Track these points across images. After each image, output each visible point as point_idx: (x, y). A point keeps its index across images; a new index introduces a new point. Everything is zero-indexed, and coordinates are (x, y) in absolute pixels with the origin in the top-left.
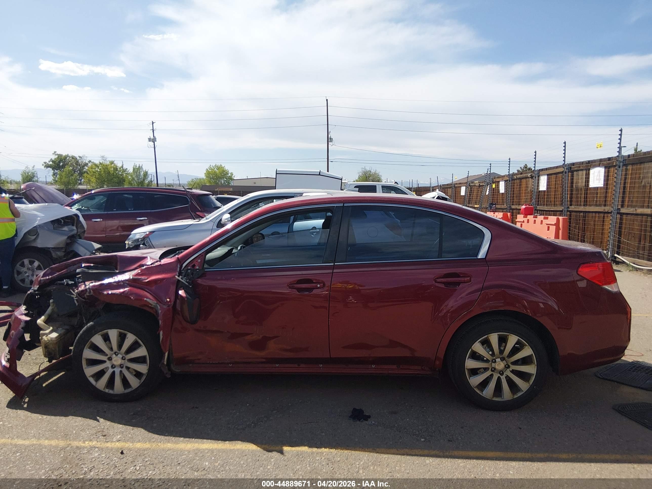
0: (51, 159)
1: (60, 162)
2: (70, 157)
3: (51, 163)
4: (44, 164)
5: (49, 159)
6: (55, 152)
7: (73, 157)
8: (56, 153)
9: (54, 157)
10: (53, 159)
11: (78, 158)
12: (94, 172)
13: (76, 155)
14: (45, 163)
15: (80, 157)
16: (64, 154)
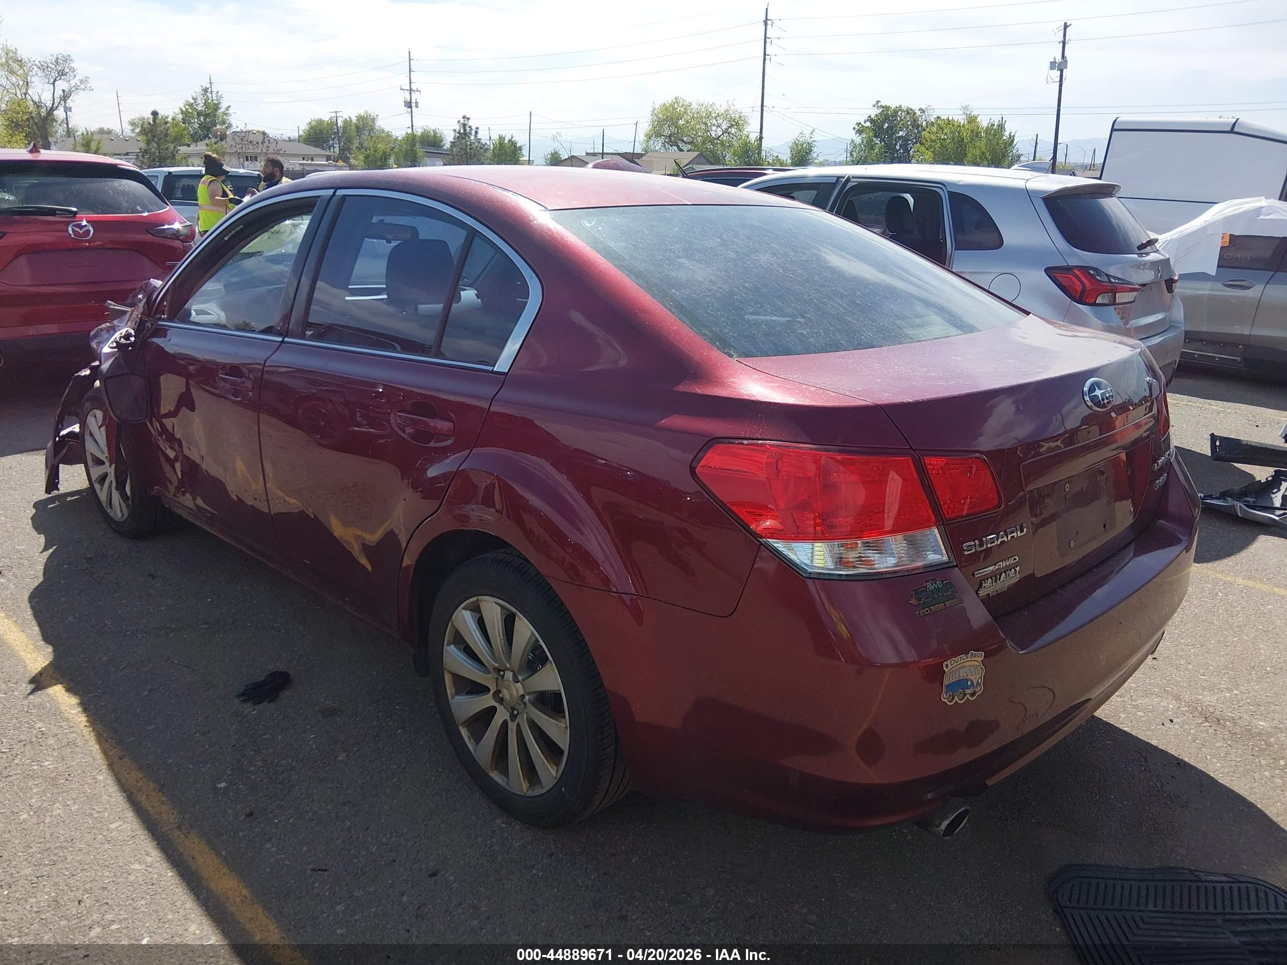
0: (870, 117)
1: (883, 123)
2: (902, 111)
3: (868, 124)
4: (856, 127)
5: (866, 118)
6: (878, 102)
7: (909, 112)
8: (880, 104)
9: (874, 112)
10: (872, 116)
11: (918, 113)
12: (932, 141)
13: (915, 107)
14: (858, 124)
15: (921, 110)
16: (893, 105)
